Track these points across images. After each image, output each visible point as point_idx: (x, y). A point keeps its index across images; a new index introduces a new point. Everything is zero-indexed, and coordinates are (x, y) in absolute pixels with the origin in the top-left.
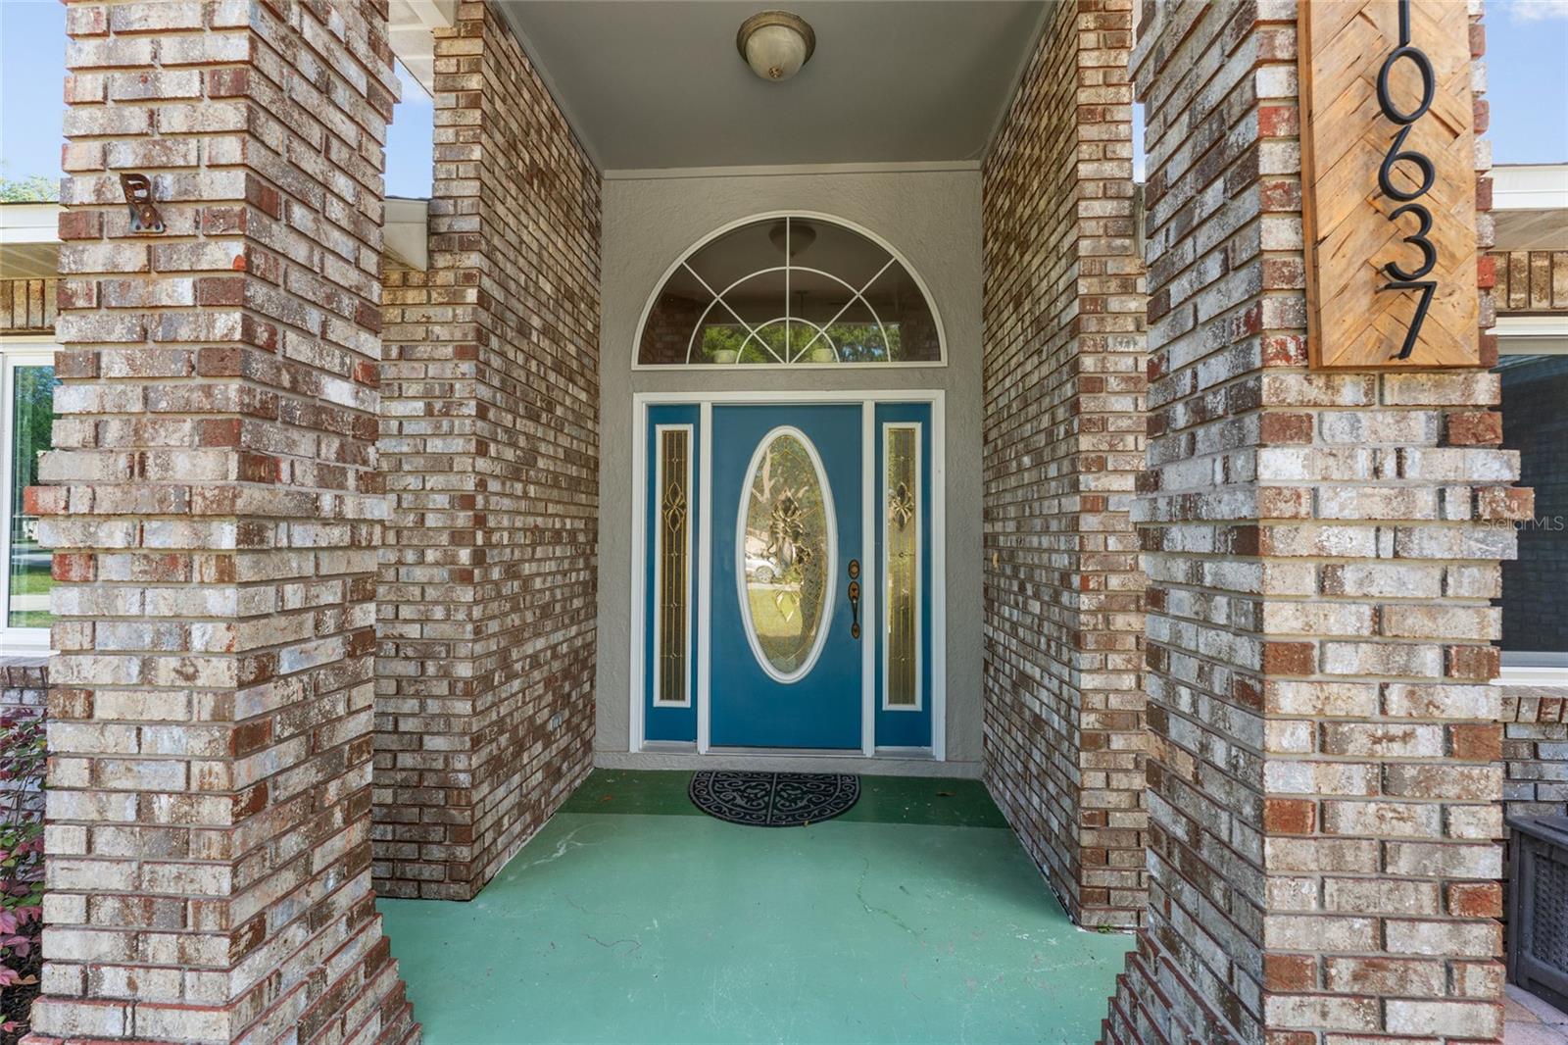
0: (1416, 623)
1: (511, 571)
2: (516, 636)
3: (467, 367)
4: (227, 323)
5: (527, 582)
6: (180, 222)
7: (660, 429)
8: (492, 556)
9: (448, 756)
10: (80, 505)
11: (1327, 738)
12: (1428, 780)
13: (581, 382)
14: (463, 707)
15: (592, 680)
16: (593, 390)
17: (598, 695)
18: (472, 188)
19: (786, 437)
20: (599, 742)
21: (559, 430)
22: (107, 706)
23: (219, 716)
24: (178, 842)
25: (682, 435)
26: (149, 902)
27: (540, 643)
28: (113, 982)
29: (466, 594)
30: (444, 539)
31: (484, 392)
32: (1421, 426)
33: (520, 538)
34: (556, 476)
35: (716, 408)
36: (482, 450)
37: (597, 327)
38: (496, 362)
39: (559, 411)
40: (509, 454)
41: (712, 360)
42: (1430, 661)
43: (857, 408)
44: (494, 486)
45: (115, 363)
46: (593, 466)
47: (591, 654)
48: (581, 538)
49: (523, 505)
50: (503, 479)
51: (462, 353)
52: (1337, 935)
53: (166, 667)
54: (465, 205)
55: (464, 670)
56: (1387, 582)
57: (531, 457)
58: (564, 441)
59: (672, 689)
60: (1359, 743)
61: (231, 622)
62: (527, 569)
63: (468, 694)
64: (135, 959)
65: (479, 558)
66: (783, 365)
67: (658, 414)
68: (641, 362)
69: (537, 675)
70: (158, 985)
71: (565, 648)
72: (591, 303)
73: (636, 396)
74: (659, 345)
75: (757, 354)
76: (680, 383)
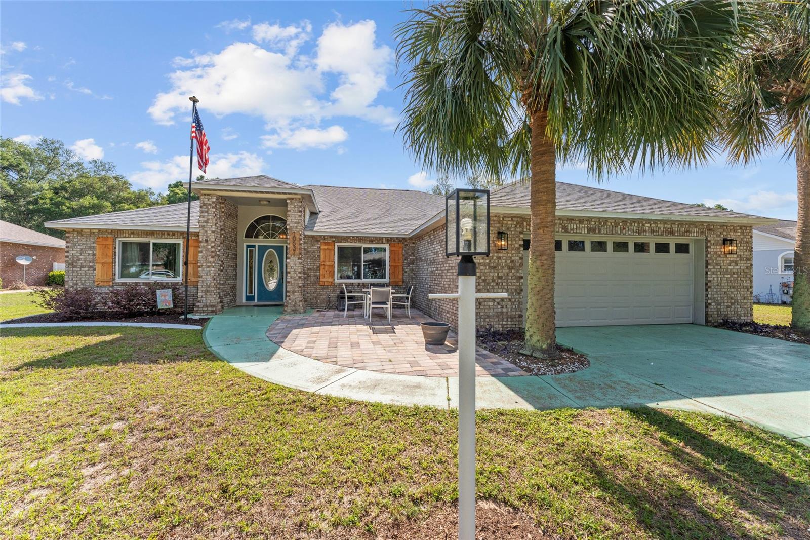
0: (296, 270)
1: (227, 271)
2: (227, 279)
3: (223, 245)
4: (213, 249)
6: (209, 242)
7: (248, 249)
9: (221, 292)
10: (202, 262)
11: (291, 277)
12: (297, 280)
13: (234, 242)
14: (222, 286)
15: (236, 290)
16: (236, 243)
17: (237, 293)
18: (223, 223)
19: (271, 251)
20: (237, 301)
21: (232, 250)
22: (203, 277)
23: (212, 277)
24: (209, 286)
25: (253, 250)
26: (207, 291)
28: (204, 296)
29: (223, 273)
31: (224, 248)
32: (297, 258)
33: (227, 266)
34: (231, 257)
35: (259, 246)
36: (224, 255)
37: (237, 232)
38: (225, 244)
39: (232, 248)
40: (226, 255)
41: (258, 238)
42: (297, 272)
43: (283, 246)
45: (204, 252)
46: (236, 255)
47: (237, 286)
48: (235, 267)
49: (228, 262)
50: (226, 258)
51: (222, 243)
52: (291, 289)
53: (208, 274)
54: (223, 225)
55: (223, 282)
56: (295, 268)
57: (229, 255)
58: (232, 252)
59: (251, 292)
60: (293, 277)
61: (213, 271)
64: (206, 294)
65: (224, 268)
66: (270, 239)
67: (248, 246)
68: (245, 238)
69: (229, 286)
70: (208, 296)
71: (232, 283)
72: (236, 228)
73: (244, 244)
74: (248, 235)
75: (266, 237)
76: (252, 241)
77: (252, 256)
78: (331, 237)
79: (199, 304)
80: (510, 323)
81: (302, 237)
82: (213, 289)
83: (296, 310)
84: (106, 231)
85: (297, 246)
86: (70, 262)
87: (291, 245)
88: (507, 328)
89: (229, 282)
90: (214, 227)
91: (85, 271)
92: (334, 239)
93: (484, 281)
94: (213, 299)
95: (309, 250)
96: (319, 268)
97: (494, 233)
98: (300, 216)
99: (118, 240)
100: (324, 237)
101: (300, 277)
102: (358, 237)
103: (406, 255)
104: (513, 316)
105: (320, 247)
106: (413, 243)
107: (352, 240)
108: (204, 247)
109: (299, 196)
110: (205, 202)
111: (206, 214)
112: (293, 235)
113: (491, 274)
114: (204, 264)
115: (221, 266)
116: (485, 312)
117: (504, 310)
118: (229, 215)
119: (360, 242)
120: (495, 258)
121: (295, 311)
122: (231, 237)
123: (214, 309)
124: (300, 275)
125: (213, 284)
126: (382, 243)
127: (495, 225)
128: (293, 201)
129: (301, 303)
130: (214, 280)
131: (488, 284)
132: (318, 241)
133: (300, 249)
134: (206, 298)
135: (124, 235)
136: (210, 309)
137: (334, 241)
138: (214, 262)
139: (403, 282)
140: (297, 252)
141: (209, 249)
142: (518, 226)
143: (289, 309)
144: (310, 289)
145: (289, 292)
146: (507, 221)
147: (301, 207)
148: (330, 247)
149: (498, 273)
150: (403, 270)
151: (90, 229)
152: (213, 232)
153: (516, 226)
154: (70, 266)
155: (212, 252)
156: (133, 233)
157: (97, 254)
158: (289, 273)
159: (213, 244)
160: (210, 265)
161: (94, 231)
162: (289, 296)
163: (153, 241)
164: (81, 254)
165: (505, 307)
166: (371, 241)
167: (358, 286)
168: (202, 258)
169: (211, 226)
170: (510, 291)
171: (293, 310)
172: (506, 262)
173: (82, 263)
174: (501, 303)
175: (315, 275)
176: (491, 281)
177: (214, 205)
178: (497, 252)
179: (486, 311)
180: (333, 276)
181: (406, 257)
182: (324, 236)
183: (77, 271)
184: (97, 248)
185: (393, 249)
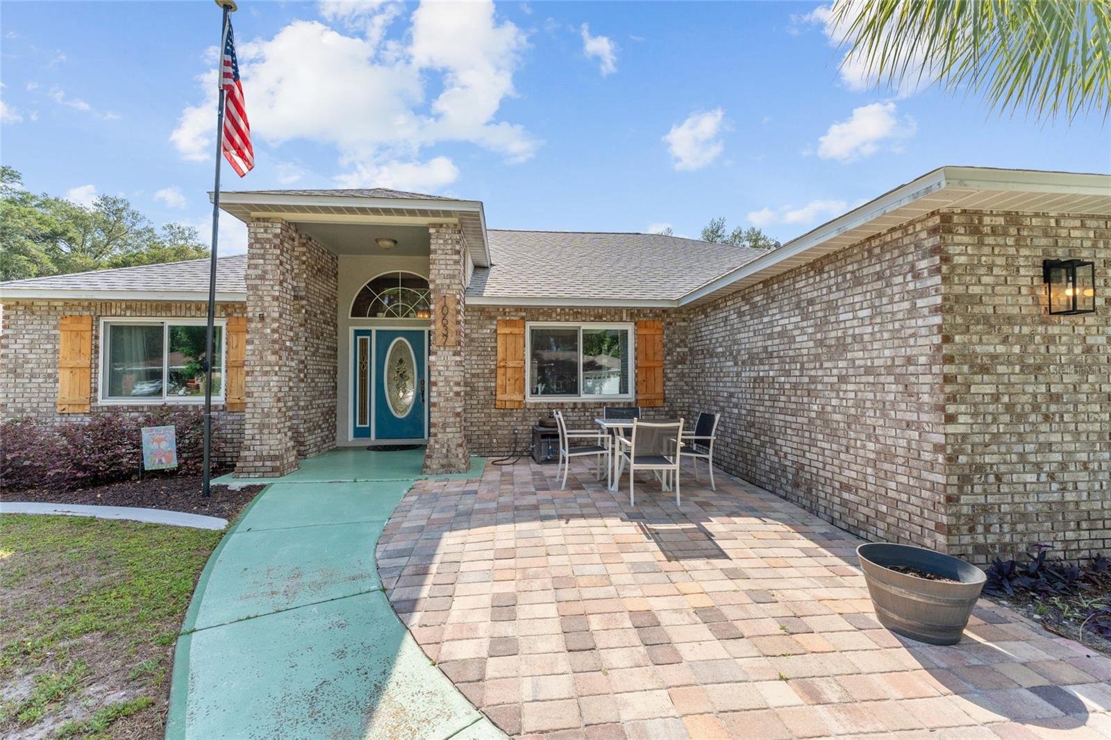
0: (450, 379)
1: (313, 381)
2: (314, 398)
3: (302, 329)
4: (276, 336)
5: (317, 383)
6: (268, 320)
7: (358, 338)
8: (308, 376)
9: (298, 425)
10: (252, 364)
11: (439, 394)
12: (451, 400)
13: (331, 324)
14: (302, 413)
15: (335, 417)
16: (336, 326)
17: (337, 423)
18: (303, 284)
19: (401, 341)
20: (338, 438)
21: (325, 340)
22: (255, 395)
23: (275, 396)
24: (268, 415)
25: (366, 340)
26: (263, 425)
27: (320, 402)
28: (257, 437)
29: (303, 385)
30: (297, 371)
31: (306, 335)
32: (451, 353)
33: (315, 372)
34: (324, 354)
35: (377, 331)
36: (306, 349)
37: (337, 305)
38: (309, 326)
39: (325, 335)
40: (312, 349)
41: (376, 316)
42: (452, 384)
43: (423, 331)
44: (309, 358)
45: (257, 342)
46: (336, 350)
47: (335, 409)
48: (332, 372)
49: (315, 363)
50: (310, 356)
51: (301, 325)
52: (440, 420)
53: (266, 389)
54: (302, 289)
55: (302, 404)
56: (447, 373)
57: (318, 349)
58: (326, 343)
59: (363, 421)
60: (443, 395)
61: (277, 382)
62: (317, 380)
63: (303, 409)
64: (261, 433)
65: (305, 376)
66: (399, 318)
67: (357, 333)
68: (352, 316)
69: (319, 410)
70: (265, 437)
71: (327, 405)
72: (335, 298)
73: (350, 327)
74: (358, 311)
75: (389, 314)
76: (365, 323)
77: (366, 350)
78: (518, 309)
79: (247, 453)
80: (1085, 535)
81: (461, 307)
82: (276, 421)
83: (450, 465)
84: (79, 304)
85: (452, 327)
86: (10, 366)
87: (439, 324)
88: (1079, 550)
89: (317, 402)
90: (277, 288)
91: (39, 383)
92: (523, 314)
93: (1009, 408)
94: (275, 442)
95: (474, 336)
96: (494, 372)
97: (1034, 266)
98: (456, 262)
99: (102, 321)
100: (503, 310)
101: (457, 394)
102: (571, 308)
103: (670, 345)
104: (1094, 515)
105: (496, 331)
106: (684, 320)
107: (559, 315)
108: (257, 331)
109: (455, 220)
110: (259, 236)
111: (261, 261)
112: (442, 303)
113: (1030, 389)
114: (258, 368)
115: (300, 371)
116: (1013, 503)
117: (1070, 497)
118: (319, 270)
119: (576, 319)
120: (1038, 339)
121: (448, 468)
122: (322, 313)
123: (278, 463)
124: (457, 389)
125: (276, 410)
126: (621, 320)
127: (1036, 242)
128: (443, 230)
129: (460, 450)
130: (279, 400)
131: (1021, 418)
132: (491, 318)
133: (458, 333)
134: (261, 440)
135: (113, 311)
136: (268, 463)
137: (523, 318)
138: (277, 364)
139: (664, 400)
140: (452, 339)
141: (266, 335)
142: (1101, 244)
143: (434, 464)
144: (478, 416)
145: (435, 425)
146: (1070, 229)
147: (458, 242)
148: (516, 330)
149: (1048, 384)
150: (665, 375)
151: (49, 300)
152: (276, 299)
153: (1095, 246)
154: (10, 375)
155: (274, 342)
156: (132, 306)
157: (61, 351)
158: (435, 384)
159: (275, 325)
160: (268, 368)
161: (56, 304)
162: (435, 435)
163: (169, 322)
164: (31, 350)
165: (1070, 486)
166: (599, 318)
167: (573, 409)
168: (253, 354)
169: (272, 286)
170: (1083, 437)
171: (443, 466)
172: (1070, 351)
173: (32, 369)
174: (1059, 476)
175: (486, 388)
176: (1028, 408)
177: (277, 241)
178: (1043, 323)
179: (1017, 499)
180: (522, 391)
181: (670, 349)
182: (504, 307)
183: (23, 384)
184: (62, 338)
185: (644, 332)
